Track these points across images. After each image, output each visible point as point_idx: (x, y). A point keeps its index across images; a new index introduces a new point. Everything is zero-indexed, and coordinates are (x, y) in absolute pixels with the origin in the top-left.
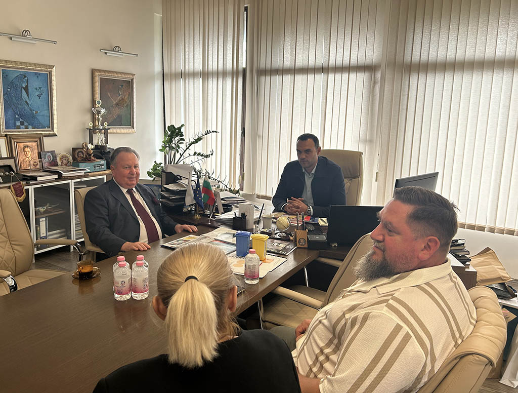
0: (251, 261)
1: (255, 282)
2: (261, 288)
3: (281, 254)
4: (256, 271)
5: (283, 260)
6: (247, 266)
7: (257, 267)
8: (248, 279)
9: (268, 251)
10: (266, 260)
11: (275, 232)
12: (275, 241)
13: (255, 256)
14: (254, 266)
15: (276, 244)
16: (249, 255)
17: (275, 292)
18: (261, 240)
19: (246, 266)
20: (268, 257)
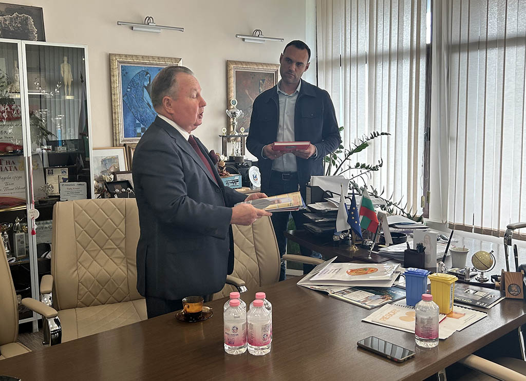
0: (425, 311)
1: (432, 345)
2: (442, 355)
3: (478, 306)
4: (434, 328)
5: (483, 315)
6: (419, 320)
7: (434, 322)
8: (421, 340)
9: (455, 301)
10: (454, 314)
11: (471, 274)
12: (470, 287)
13: (432, 304)
14: (430, 320)
15: (472, 292)
16: (422, 303)
17: (465, 363)
18: (445, 282)
19: (416, 318)
20: (457, 309)
